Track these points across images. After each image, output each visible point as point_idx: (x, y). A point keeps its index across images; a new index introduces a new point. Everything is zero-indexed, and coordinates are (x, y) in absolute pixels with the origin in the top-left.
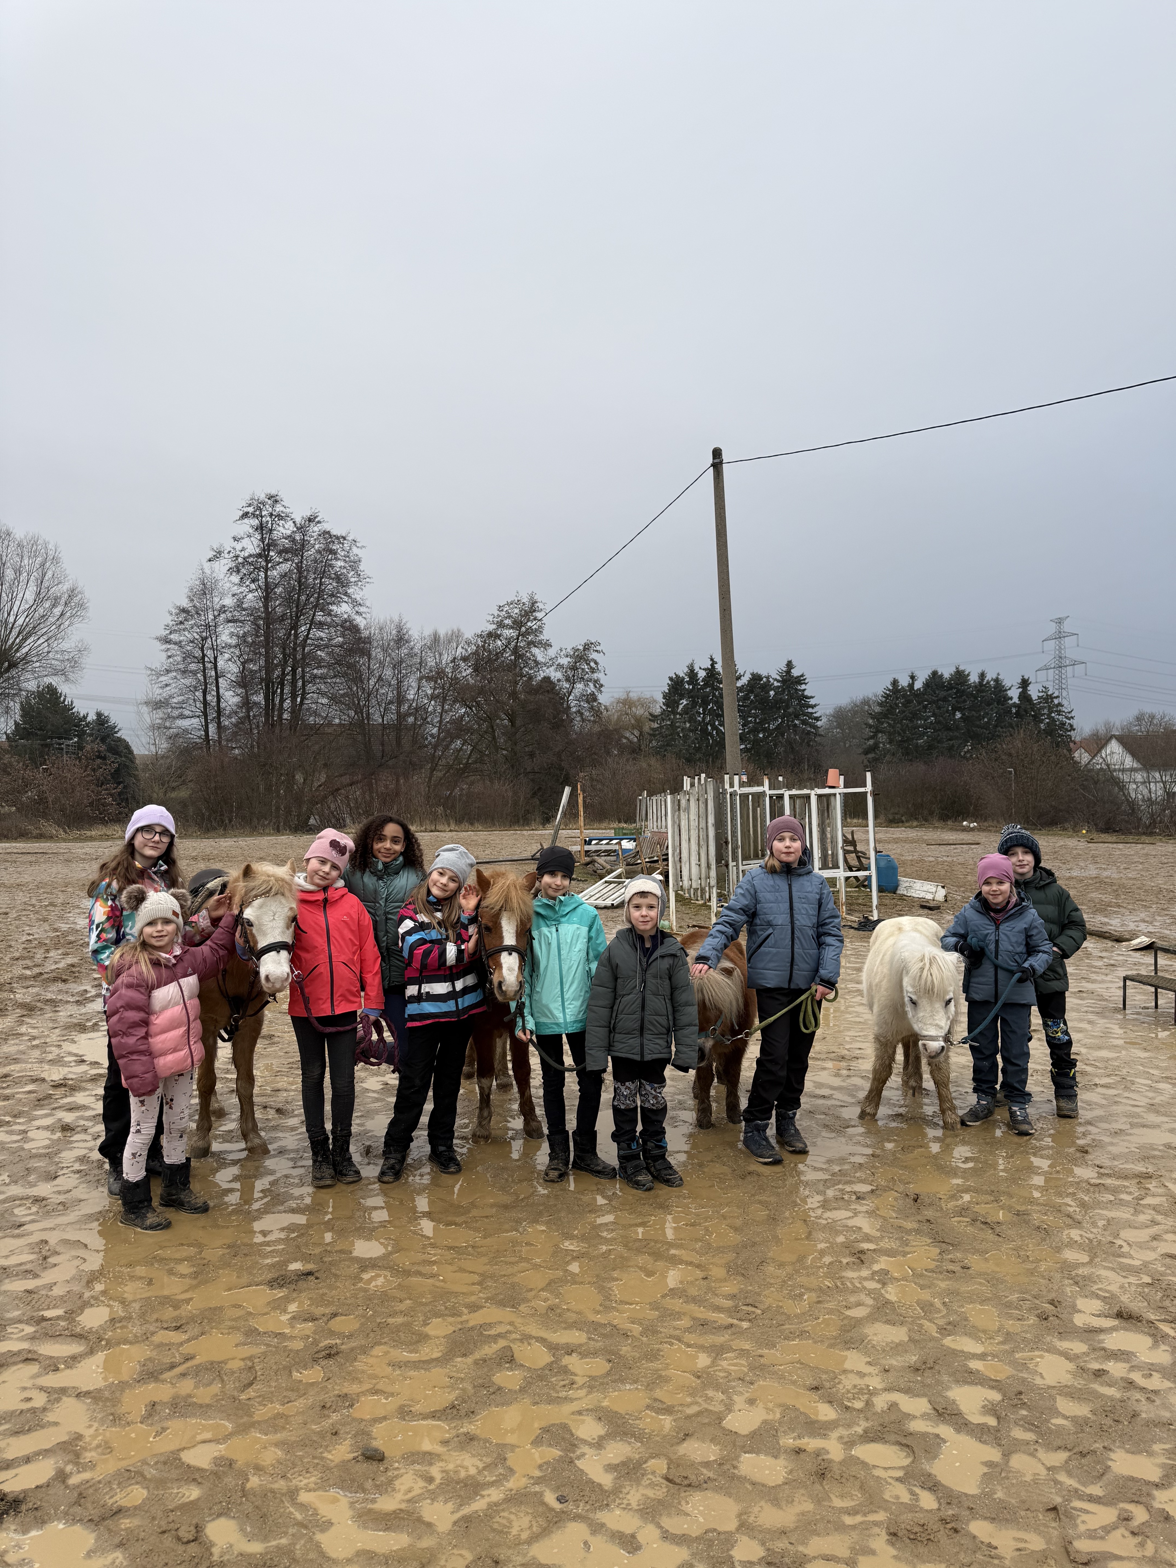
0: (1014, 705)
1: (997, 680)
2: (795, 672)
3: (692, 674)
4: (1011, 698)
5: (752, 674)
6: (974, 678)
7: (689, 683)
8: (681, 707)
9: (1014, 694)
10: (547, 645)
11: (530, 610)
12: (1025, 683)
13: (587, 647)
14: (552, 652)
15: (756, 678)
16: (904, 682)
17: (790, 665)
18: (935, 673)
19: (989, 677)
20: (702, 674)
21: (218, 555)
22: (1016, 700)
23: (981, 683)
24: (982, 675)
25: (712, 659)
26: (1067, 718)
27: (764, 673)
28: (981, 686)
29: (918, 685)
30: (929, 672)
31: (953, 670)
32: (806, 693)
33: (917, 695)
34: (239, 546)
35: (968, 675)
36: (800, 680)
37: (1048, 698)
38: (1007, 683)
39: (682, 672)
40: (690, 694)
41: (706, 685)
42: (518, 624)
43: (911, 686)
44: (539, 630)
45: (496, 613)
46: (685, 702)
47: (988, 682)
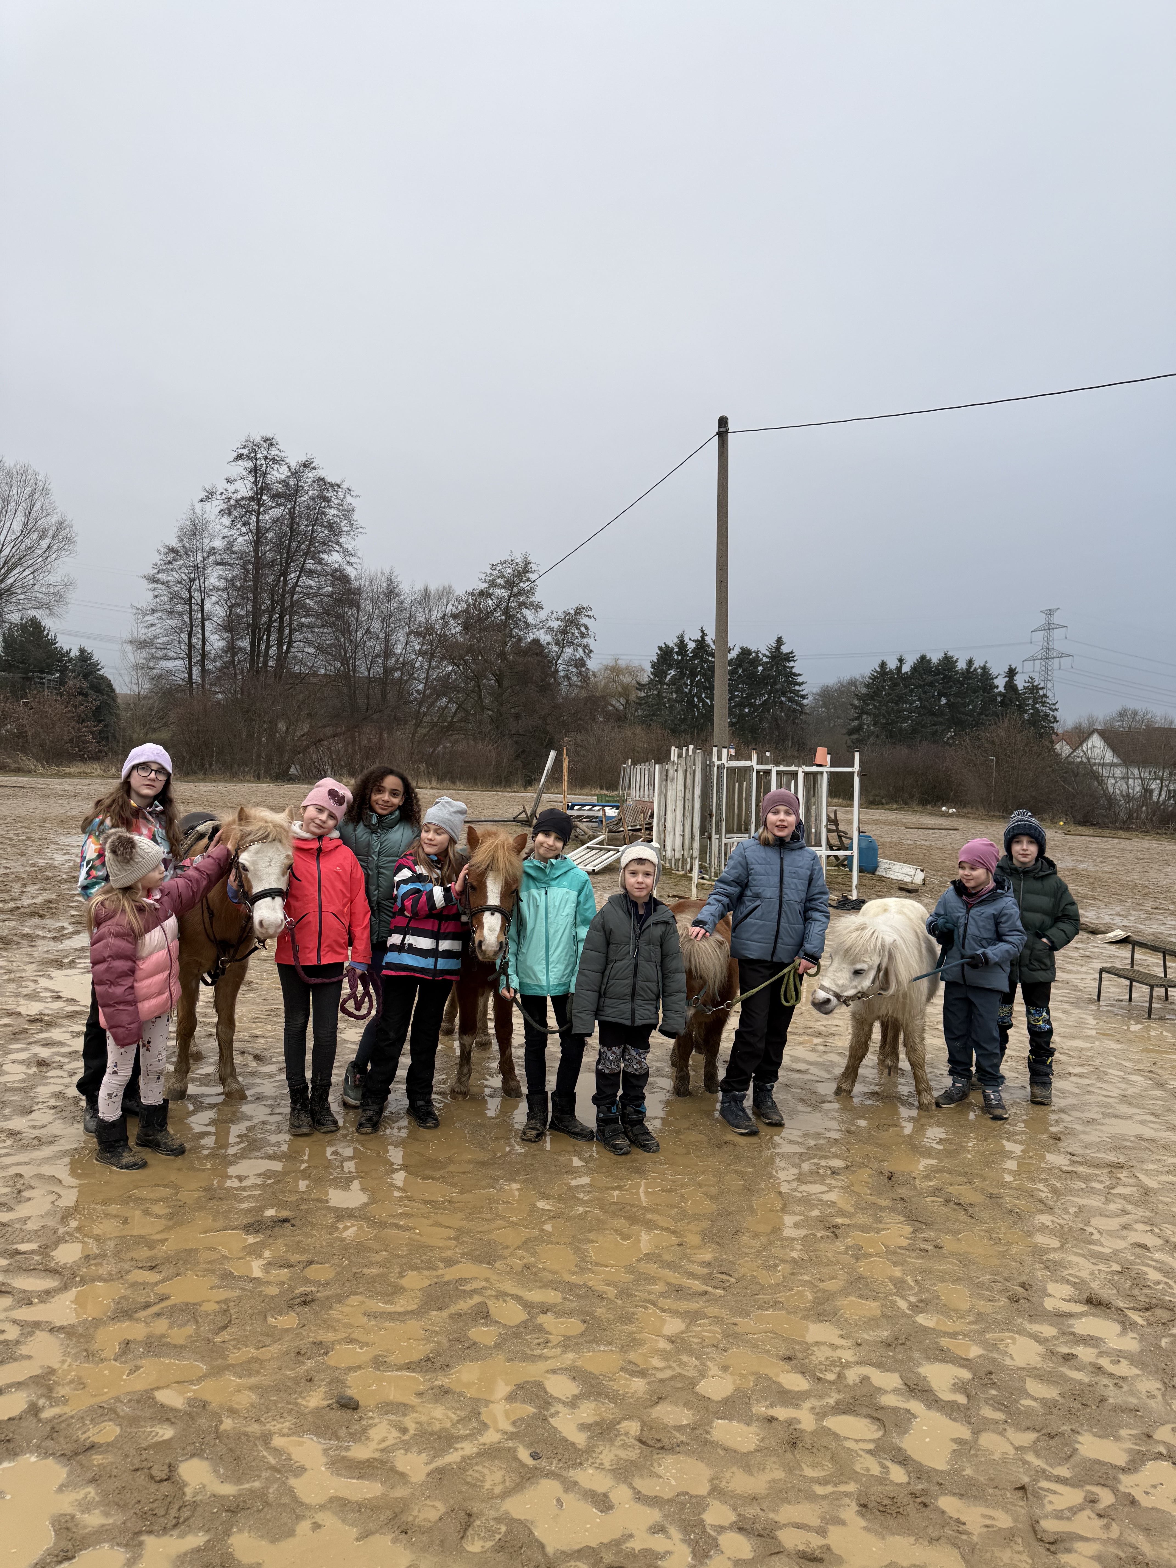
0: (1000, 694)
1: (984, 668)
2: (785, 649)
3: (682, 645)
4: (997, 687)
5: (742, 648)
6: (961, 665)
7: (678, 654)
8: (669, 677)
9: (1000, 683)
10: (538, 607)
11: (523, 571)
12: (1011, 673)
13: (579, 611)
14: (543, 615)
15: (745, 652)
16: (892, 665)
17: (779, 641)
18: (923, 658)
19: (976, 664)
20: (691, 646)
21: (210, 495)
22: (1001, 689)
23: (968, 670)
24: (970, 662)
25: (702, 631)
26: (1051, 709)
27: (753, 648)
28: (969, 673)
29: (906, 669)
30: (918, 656)
31: (941, 655)
32: (794, 670)
33: (904, 678)
34: (231, 488)
35: (956, 661)
36: (789, 657)
37: (1034, 689)
38: (994, 671)
39: (672, 641)
40: (679, 665)
41: (695, 657)
42: (510, 584)
43: (899, 669)
44: (531, 592)
45: (489, 571)
46: (672, 672)
47: (975, 670)
